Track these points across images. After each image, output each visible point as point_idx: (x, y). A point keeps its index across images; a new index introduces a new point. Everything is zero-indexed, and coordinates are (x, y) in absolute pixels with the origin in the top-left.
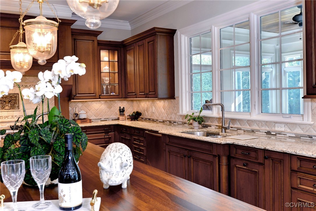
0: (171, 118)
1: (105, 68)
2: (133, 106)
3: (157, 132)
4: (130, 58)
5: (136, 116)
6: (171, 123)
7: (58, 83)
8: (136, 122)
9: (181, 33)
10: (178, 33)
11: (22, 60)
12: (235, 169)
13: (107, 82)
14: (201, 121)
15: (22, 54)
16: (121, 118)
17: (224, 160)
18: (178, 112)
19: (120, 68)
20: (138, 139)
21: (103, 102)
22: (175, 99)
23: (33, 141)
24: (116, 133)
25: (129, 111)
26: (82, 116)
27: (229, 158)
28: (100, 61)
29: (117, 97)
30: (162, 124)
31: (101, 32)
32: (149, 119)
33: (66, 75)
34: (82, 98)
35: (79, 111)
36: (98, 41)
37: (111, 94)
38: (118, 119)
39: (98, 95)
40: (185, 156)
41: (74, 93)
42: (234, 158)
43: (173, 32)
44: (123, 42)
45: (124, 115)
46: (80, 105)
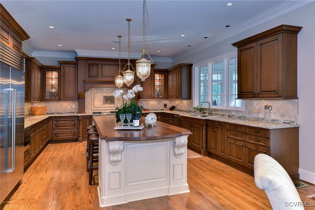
0: (189, 109)
1: (157, 83)
2: (172, 103)
3: (179, 115)
4: (170, 77)
5: (173, 108)
6: (189, 112)
7: (134, 93)
8: (172, 111)
9: (195, 66)
10: (194, 65)
11: (119, 83)
12: (209, 131)
13: (158, 90)
14: (201, 110)
15: (119, 80)
16: (165, 109)
17: (204, 127)
18: (193, 106)
19: (165, 83)
20: (171, 120)
21: (156, 101)
22: (191, 99)
23: (126, 110)
24: (162, 117)
25: (169, 105)
26: (145, 108)
27: (207, 126)
28: (155, 80)
29: (163, 98)
30: (185, 112)
31: (155, 65)
32: (179, 110)
33: (136, 91)
34: (144, 98)
35: (143, 105)
36: (154, 69)
37: (160, 96)
38: (163, 110)
39: (153, 97)
40: (190, 126)
41: (141, 96)
42: (208, 126)
43: (191, 65)
44: (167, 69)
45: (166, 107)
46: (144, 102)
